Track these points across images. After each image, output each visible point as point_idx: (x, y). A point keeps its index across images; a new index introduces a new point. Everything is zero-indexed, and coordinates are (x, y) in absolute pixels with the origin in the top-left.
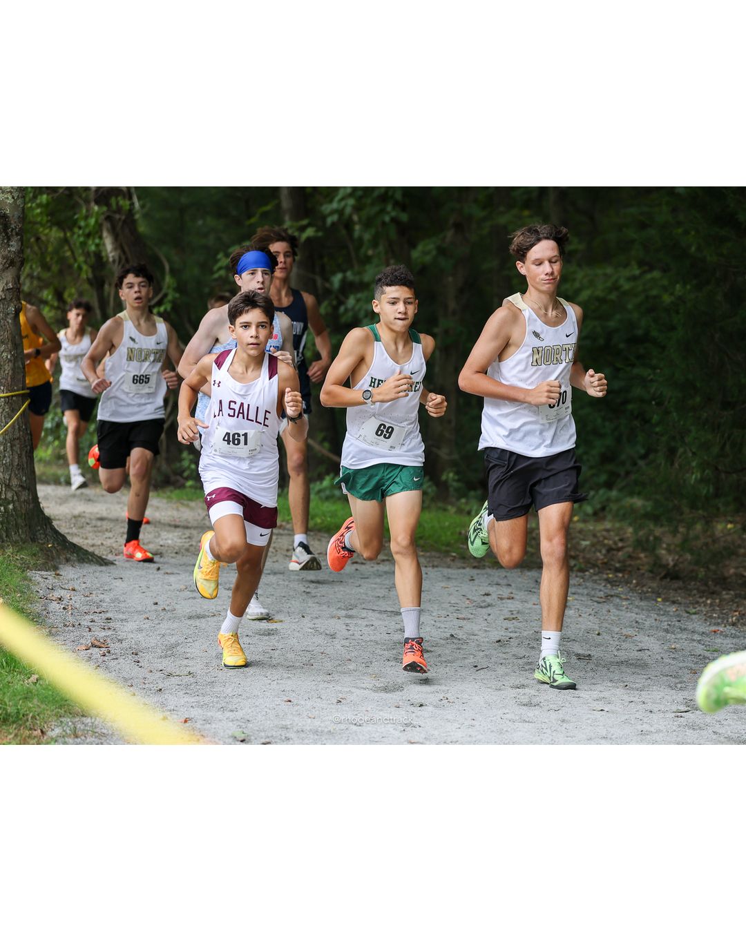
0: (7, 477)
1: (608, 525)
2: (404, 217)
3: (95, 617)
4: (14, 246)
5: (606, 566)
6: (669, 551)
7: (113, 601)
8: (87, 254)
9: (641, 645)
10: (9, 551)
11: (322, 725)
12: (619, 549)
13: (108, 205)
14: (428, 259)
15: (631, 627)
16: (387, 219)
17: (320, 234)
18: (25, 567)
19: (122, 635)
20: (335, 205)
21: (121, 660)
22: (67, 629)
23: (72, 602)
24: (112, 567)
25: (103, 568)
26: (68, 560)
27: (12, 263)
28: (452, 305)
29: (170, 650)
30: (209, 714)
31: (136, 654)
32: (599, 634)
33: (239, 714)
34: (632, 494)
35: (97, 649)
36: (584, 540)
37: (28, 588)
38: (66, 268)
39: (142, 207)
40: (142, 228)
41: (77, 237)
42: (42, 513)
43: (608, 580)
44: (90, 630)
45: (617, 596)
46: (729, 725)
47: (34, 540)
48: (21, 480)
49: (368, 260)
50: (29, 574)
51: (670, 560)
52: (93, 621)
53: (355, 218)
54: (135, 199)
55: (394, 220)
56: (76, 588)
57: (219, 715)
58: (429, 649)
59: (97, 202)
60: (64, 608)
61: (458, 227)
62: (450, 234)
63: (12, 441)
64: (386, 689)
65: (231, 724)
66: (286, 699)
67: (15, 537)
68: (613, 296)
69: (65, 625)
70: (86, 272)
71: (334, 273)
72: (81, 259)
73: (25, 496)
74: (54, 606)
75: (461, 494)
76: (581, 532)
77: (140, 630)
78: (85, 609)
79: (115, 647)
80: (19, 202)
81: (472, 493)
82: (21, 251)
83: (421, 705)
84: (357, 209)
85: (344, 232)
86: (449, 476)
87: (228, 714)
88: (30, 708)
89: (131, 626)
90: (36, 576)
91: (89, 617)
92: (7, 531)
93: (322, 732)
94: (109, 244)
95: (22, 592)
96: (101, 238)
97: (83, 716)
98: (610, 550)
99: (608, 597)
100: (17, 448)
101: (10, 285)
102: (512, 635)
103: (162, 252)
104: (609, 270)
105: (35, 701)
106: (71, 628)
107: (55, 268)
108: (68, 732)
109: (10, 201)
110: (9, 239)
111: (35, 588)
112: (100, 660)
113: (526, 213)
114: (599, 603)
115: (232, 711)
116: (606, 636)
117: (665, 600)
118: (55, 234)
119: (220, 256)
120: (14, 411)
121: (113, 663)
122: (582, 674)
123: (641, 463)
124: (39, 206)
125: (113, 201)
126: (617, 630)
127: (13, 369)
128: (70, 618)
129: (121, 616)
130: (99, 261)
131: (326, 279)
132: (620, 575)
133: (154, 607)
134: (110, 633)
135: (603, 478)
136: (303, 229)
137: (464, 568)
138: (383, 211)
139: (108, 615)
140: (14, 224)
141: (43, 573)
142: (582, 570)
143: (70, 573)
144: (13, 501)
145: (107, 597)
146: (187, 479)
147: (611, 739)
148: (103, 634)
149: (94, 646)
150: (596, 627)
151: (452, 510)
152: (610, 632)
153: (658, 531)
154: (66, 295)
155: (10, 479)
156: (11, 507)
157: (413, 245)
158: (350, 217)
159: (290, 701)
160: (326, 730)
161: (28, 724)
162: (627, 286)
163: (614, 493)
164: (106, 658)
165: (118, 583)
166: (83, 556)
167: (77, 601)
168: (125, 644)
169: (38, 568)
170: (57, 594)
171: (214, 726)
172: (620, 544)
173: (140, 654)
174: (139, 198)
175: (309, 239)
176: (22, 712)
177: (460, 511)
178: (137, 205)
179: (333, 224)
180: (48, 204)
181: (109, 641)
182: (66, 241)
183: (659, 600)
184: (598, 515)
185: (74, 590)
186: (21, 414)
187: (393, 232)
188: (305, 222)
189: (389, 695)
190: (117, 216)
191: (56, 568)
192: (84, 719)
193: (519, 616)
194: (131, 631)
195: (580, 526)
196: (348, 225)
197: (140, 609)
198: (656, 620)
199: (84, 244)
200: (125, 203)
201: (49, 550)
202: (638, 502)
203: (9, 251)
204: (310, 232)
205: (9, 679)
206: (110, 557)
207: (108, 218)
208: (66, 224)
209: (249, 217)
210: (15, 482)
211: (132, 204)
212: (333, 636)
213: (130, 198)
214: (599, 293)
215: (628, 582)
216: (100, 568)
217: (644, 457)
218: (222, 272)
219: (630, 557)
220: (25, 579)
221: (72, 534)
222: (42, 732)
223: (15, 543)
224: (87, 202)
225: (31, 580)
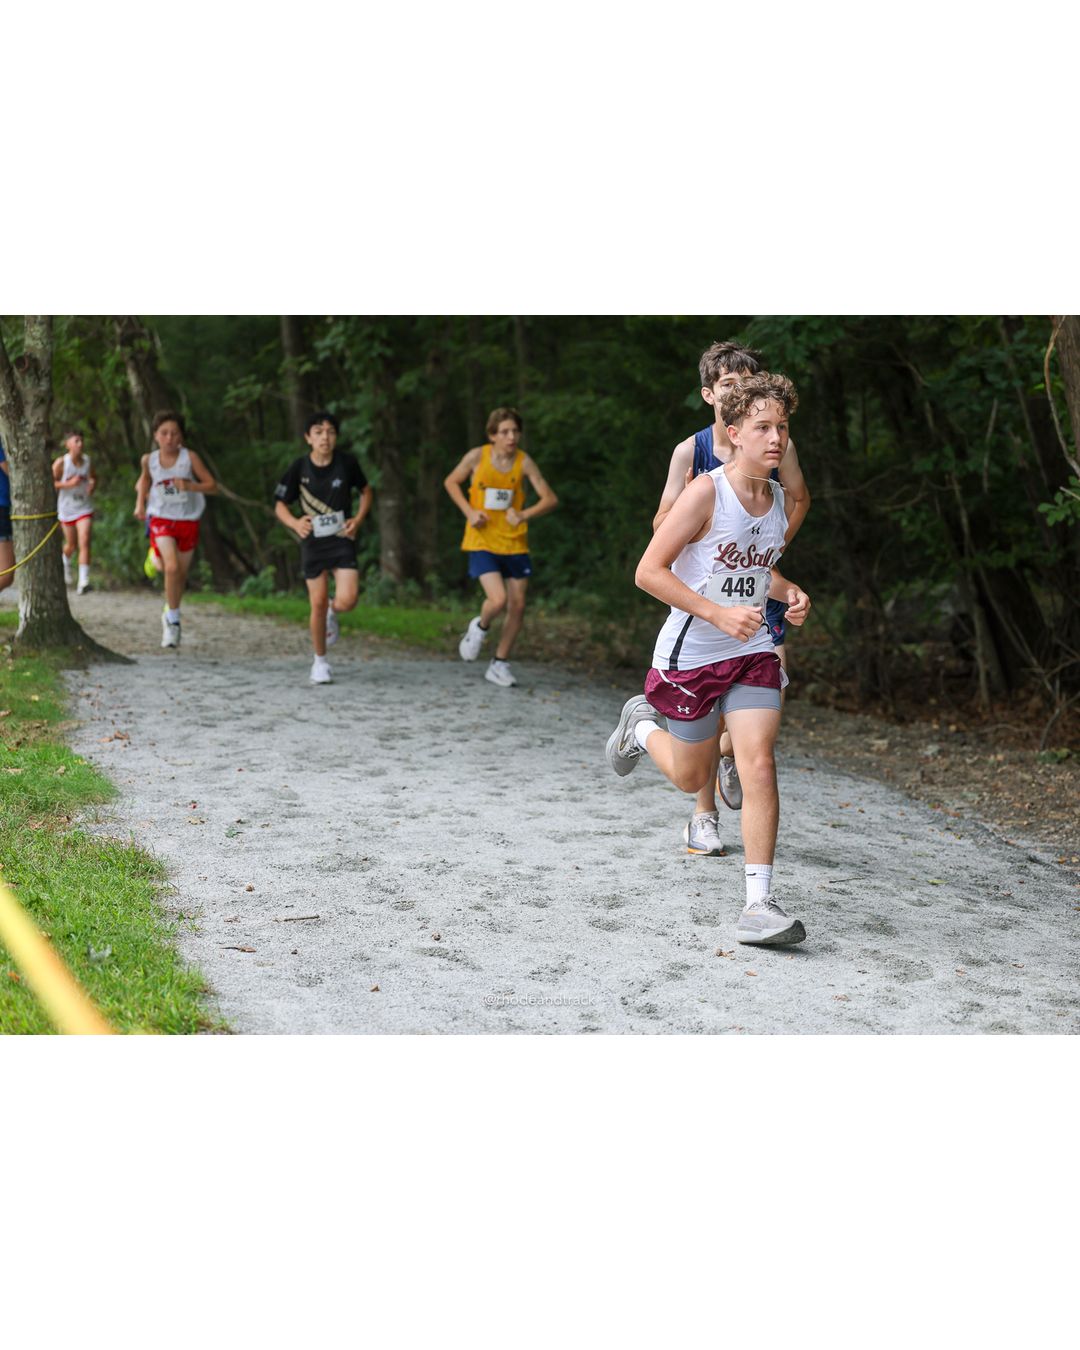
0: (41, 588)
1: (569, 619)
2: (389, 352)
3: (119, 712)
4: (44, 386)
5: (568, 655)
6: (623, 641)
7: (135, 696)
8: (115, 390)
9: (597, 729)
10: (45, 653)
11: (315, 808)
12: (579, 641)
13: (131, 345)
14: (410, 389)
15: (589, 712)
16: (374, 354)
17: (317, 368)
18: (58, 667)
19: (142, 727)
20: (327, 341)
21: (140, 751)
22: (93, 723)
23: (99, 698)
24: (134, 667)
25: (127, 667)
26: (96, 660)
27: (42, 401)
28: (432, 428)
29: (183, 742)
30: (215, 800)
31: (154, 745)
32: (560, 720)
33: (242, 800)
34: (590, 590)
35: (119, 741)
36: (549, 632)
37: (61, 686)
38: (98, 401)
39: (163, 346)
40: (163, 365)
41: (105, 374)
42: (72, 619)
43: (570, 670)
44: (113, 723)
45: (577, 684)
46: (673, 801)
47: (66, 643)
48: (53, 591)
49: (358, 390)
50: (62, 673)
51: (622, 649)
52: (116, 715)
53: (348, 353)
54: (157, 340)
55: (381, 356)
56: (103, 685)
57: (224, 800)
58: (411, 735)
59: (123, 344)
60: (92, 704)
61: (437, 361)
62: (429, 367)
63: (45, 557)
64: (372, 774)
65: (234, 808)
66: (284, 784)
67: (49, 640)
68: (571, 421)
69: (93, 720)
70: (113, 405)
71: (329, 401)
72: (110, 393)
73: (57, 604)
74: (83, 702)
75: (443, 593)
76: (547, 626)
77: (157, 723)
78: (110, 704)
79: (135, 739)
80: (48, 347)
81: (453, 593)
82: (50, 390)
83: (404, 788)
84: (349, 345)
85: (336, 367)
86: (432, 578)
87: (232, 799)
88: (57, 797)
89: (149, 719)
90: (69, 675)
91: (113, 712)
92: (43, 636)
93: (315, 814)
94: (132, 379)
95: (55, 690)
96: (126, 374)
97: (105, 803)
98: (573, 642)
99: (569, 686)
100: (50, 563)
101: (41, 420)
102: (485, 722)
103: (180, 387)
104: (567, 397)
105: (62, 789)
106: (97, 722)
107: (89, 401)
108: (91, 818)
109: (40, 346)
110: (39, 379)
111: (68, 686)
112: (122, 751)
113: (495, 348)
114: (560, 690)
115: (235, 796)
116: (567, 722)
117: (619, 687)
118: (88, 371)
119: (230, 387)
120: (46, 530)
121: (133, 754)
122: (545, 756)
123: (599, 564)
124: (72, 348)
125: (136, 343)
126: (576, 715)
127: (46, 494)
128: (98, 714)
129: (141, 710)
130: (125, 395)
131: (322, 406)
132: (580, 664)
133: (171, 702)
134: (130, 726)
135: (566, 577)
136: (301, 364)
137: (443, 661)
138: (370, 348)
139: (130, 710)
140: (44, 366)
141: (75, 672)
142: (547, 661)
143: (97, 671)
144: (47, 610)
145: (129, 693)
146: (205, 583)
147: (570, 816)
148: (124, 727)
149: (116, 738)
150: (558, 713)
151: (435, 607)
152: (570, 717)
153: (612, 626)
154: (99, 425)
155: (44, 590)
156: (45, 614)
157: (397, 375)
158: (343, 351)
159: (286, 786)
160: (318, 813)
161: (55, 812)
162: (583, 411)
163: (575, 591)
164: (127, 749)
165: (139, 680)
166: (107, 656)
167: (103, 697)
168: (144, 736)
169: (69, 667)
170: (86, 691)
171: (219, 810)
172: (581, 636)
173: (157, 744)
174: (161, 339)
175: (307, 374)
176: (50, 801)
177: (442, 608)
178: (159, 344)
179: (327, 360)
180: (79, 347)
181: (129, 733)
182: (97, 378)
183: (614, 686)
184: (562, 609)
185: (101, 687)
186: (53, 534)
187: (380, 367)
188: (302, 358)
189: (374, 779)
190: (140, 356)
191: (85, 668)
192: (105, 806)
193: (491, 706)
194: (149, 725)
195: (546, 620)
196: (342, 360)
197: (158, 702)
198: (610, 705)
199: (112, 381)
200: (146, 344)
201: (78, 651)
202: (594, 598)
203: (40, 391)
204: (308, 367)
205: (40, 770)
206: (133, 656)
207: (133, 358)
208: (97, 363)
209: (256, 353)
210: (48, 593)
211: (154, 344)
212: (327, 726)
213: (152, 338)
214: (559, 416)
215: (586, 671)
216: (123, 667)
217: (601, 558)
218: (231, 402)
219: (590, 648)
220: (59, 678)
221: (99, 636)
222: (68, 818)
223: (49, 647)
224: (114, 343)
225: (62, 678)
